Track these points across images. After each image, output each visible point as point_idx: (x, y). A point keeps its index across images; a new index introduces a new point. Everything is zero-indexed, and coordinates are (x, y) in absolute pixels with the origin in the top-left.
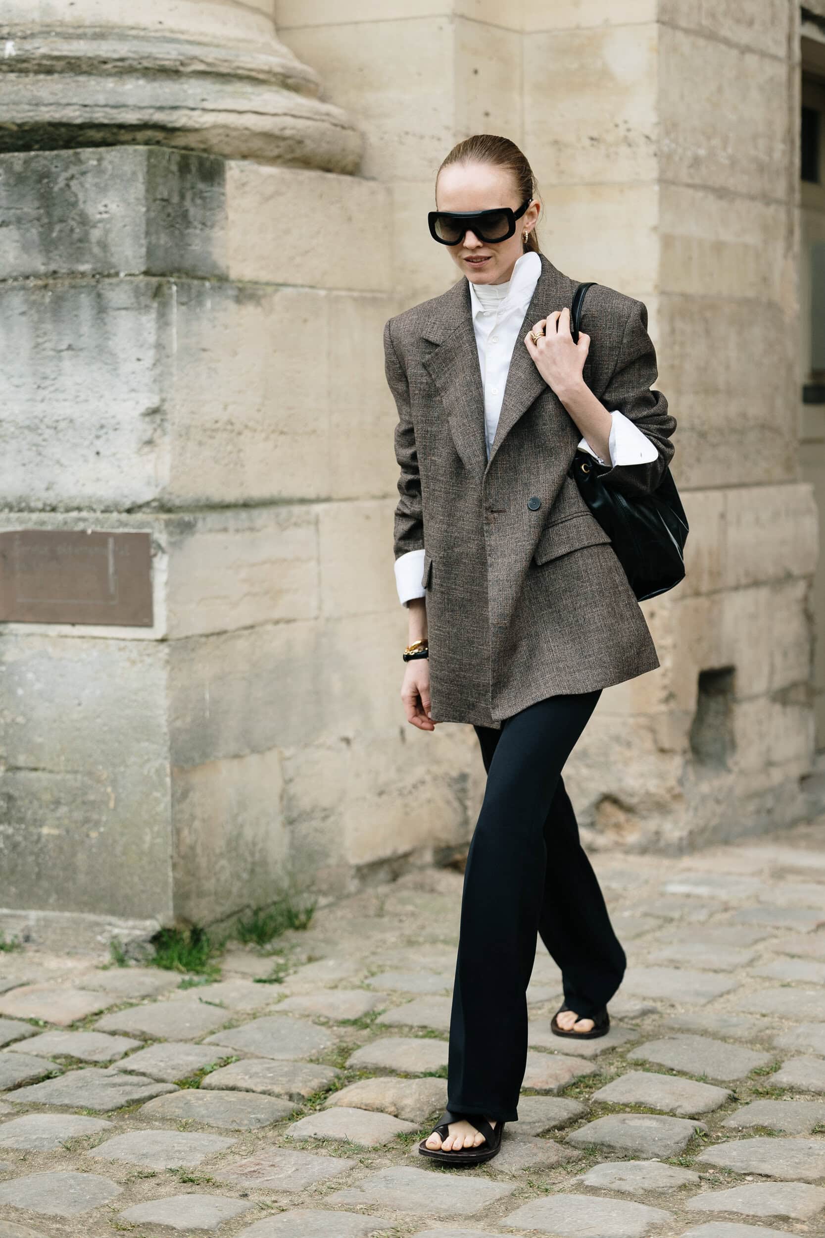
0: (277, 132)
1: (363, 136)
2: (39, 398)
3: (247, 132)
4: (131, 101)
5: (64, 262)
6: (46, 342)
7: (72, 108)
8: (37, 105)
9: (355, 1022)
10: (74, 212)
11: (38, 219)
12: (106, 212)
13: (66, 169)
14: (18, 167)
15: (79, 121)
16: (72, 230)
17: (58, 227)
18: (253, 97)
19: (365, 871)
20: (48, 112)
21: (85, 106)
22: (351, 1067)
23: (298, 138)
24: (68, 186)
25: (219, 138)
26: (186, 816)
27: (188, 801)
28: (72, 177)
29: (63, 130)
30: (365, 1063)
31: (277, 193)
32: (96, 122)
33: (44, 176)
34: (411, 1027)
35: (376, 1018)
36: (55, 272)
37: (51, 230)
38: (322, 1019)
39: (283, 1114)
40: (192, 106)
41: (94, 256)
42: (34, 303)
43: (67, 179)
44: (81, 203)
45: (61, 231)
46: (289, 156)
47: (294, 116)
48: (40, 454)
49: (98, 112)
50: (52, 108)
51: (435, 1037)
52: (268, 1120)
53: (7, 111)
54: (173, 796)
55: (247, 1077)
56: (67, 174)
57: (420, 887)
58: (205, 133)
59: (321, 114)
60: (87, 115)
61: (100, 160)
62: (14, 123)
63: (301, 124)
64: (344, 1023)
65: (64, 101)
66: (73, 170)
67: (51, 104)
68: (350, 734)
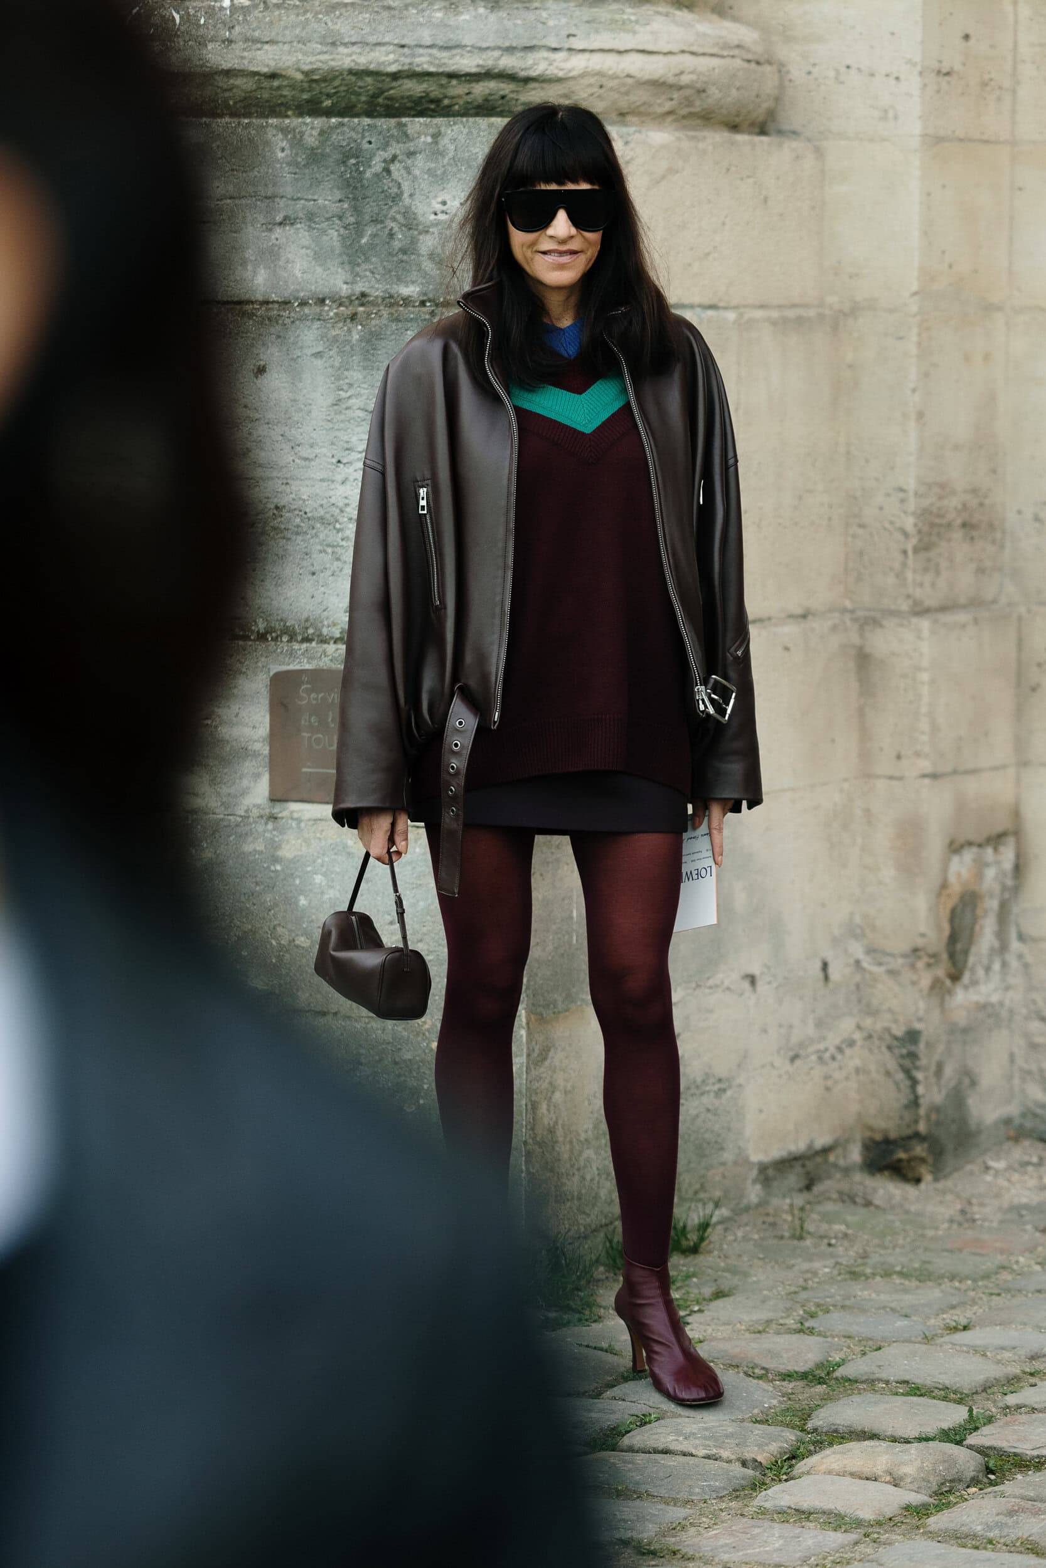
0: (671, 80)
1: (781, 69)
2: (339, 478)
3: (630, 81)
4: (468, 40)
5: (378, 281)
6: (349, 397)
7: (383, 49)
8: (333, 44)
9: (804, 1376)
10: (395, 209)
11: (340, 218)
12: (443, 212)
13: (385, 146)
14: (311, 138)
15: (393, 68)
16: (391, 235)
17: (370, 230)
18: (637, 28)
19: (771, 1172)
20: (350, 55)
21: (403, 46)
22: (815, 1430)
23: (698, 85)
24: (388, 171)
25: (590, 91)
26: (545, 1085)
27: (547, 1063)
28: (394, 158)
29: (369, 80)
30: (833, 1424)
31: (672, 171)
32: (418, 69)
33: (352, 155)
34: (887, 1382)
35: (834, 1371)
36: (364, 295)
37: (360, 235)
38: (758, 1371)
39: (744, 1482)
40: (554, 45)
41: (425, 275)
42: (335, 339)
43: (385, 161)
44: (406, 195)
45: (374, 236)
46: (685, 111)
47: (693, 53)
48: (338, 559)
49: (421, 55)
50: (355, 49)
51: (921, 1395)
52: (725, 1488)
53: (289, 52)
54: (528, 1055)
55: (681, 1438)
56: (387, 155)
57: (848, 1198)
58: (571, 83)
59: (731, 48)
60: (408, 60)
61: (436, 136)
62: (298, 70)
63: (704, 63)
64: (787, 1376)
65: (372, 39)
66: (395, 149)
67: (354, 44)
68: (756, 970)
